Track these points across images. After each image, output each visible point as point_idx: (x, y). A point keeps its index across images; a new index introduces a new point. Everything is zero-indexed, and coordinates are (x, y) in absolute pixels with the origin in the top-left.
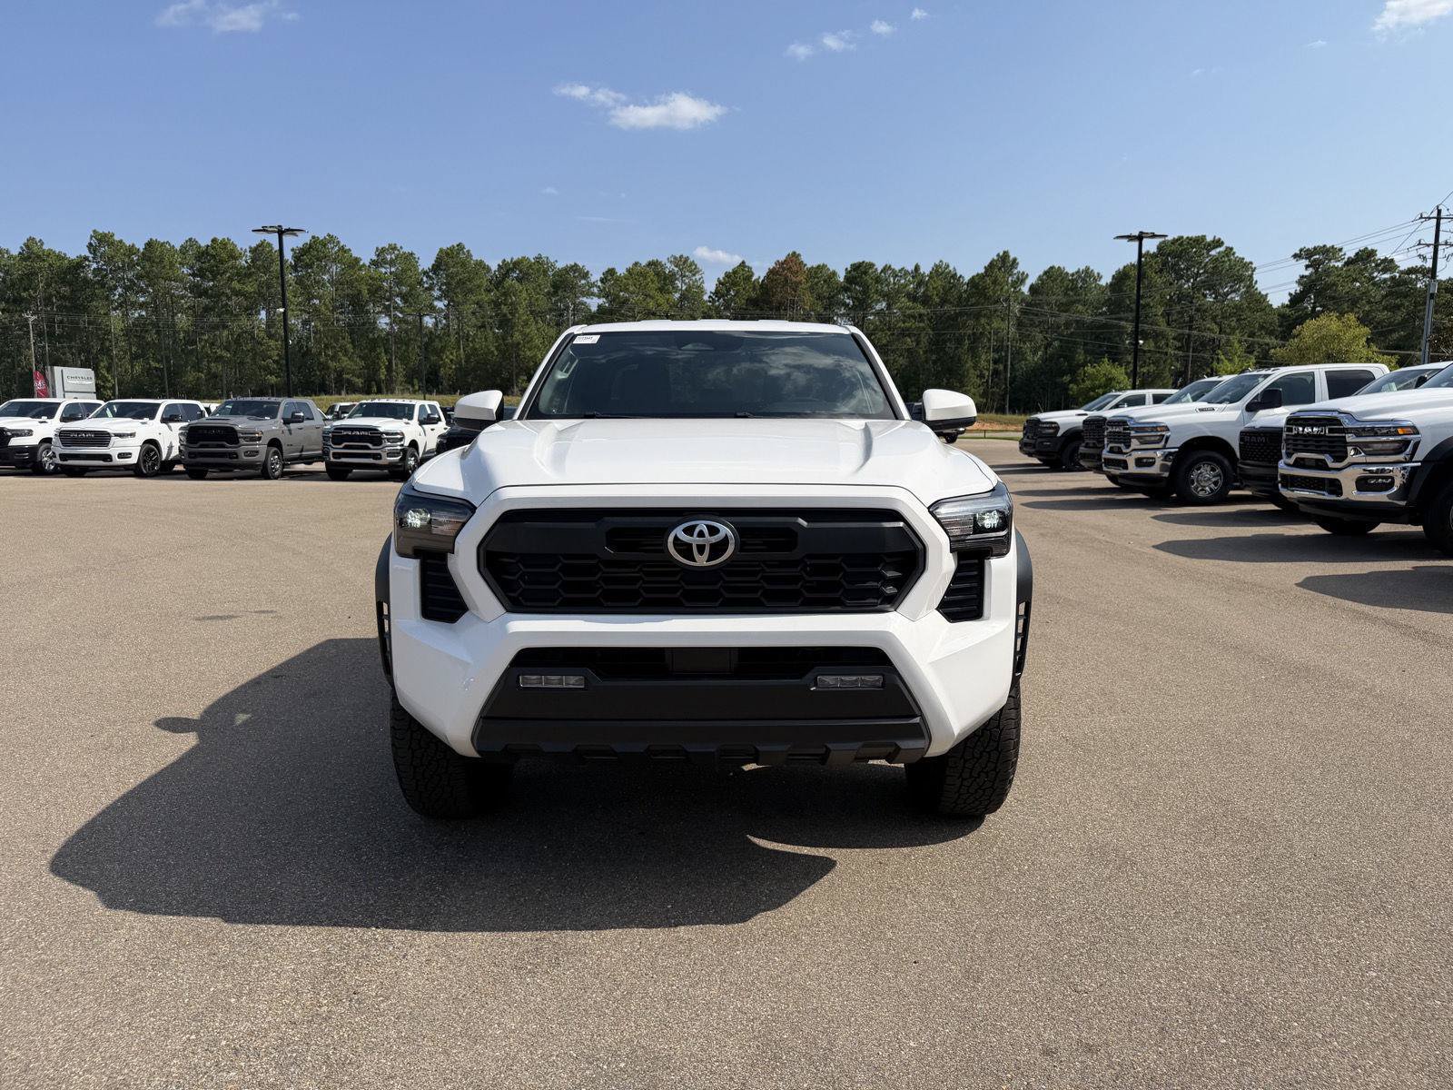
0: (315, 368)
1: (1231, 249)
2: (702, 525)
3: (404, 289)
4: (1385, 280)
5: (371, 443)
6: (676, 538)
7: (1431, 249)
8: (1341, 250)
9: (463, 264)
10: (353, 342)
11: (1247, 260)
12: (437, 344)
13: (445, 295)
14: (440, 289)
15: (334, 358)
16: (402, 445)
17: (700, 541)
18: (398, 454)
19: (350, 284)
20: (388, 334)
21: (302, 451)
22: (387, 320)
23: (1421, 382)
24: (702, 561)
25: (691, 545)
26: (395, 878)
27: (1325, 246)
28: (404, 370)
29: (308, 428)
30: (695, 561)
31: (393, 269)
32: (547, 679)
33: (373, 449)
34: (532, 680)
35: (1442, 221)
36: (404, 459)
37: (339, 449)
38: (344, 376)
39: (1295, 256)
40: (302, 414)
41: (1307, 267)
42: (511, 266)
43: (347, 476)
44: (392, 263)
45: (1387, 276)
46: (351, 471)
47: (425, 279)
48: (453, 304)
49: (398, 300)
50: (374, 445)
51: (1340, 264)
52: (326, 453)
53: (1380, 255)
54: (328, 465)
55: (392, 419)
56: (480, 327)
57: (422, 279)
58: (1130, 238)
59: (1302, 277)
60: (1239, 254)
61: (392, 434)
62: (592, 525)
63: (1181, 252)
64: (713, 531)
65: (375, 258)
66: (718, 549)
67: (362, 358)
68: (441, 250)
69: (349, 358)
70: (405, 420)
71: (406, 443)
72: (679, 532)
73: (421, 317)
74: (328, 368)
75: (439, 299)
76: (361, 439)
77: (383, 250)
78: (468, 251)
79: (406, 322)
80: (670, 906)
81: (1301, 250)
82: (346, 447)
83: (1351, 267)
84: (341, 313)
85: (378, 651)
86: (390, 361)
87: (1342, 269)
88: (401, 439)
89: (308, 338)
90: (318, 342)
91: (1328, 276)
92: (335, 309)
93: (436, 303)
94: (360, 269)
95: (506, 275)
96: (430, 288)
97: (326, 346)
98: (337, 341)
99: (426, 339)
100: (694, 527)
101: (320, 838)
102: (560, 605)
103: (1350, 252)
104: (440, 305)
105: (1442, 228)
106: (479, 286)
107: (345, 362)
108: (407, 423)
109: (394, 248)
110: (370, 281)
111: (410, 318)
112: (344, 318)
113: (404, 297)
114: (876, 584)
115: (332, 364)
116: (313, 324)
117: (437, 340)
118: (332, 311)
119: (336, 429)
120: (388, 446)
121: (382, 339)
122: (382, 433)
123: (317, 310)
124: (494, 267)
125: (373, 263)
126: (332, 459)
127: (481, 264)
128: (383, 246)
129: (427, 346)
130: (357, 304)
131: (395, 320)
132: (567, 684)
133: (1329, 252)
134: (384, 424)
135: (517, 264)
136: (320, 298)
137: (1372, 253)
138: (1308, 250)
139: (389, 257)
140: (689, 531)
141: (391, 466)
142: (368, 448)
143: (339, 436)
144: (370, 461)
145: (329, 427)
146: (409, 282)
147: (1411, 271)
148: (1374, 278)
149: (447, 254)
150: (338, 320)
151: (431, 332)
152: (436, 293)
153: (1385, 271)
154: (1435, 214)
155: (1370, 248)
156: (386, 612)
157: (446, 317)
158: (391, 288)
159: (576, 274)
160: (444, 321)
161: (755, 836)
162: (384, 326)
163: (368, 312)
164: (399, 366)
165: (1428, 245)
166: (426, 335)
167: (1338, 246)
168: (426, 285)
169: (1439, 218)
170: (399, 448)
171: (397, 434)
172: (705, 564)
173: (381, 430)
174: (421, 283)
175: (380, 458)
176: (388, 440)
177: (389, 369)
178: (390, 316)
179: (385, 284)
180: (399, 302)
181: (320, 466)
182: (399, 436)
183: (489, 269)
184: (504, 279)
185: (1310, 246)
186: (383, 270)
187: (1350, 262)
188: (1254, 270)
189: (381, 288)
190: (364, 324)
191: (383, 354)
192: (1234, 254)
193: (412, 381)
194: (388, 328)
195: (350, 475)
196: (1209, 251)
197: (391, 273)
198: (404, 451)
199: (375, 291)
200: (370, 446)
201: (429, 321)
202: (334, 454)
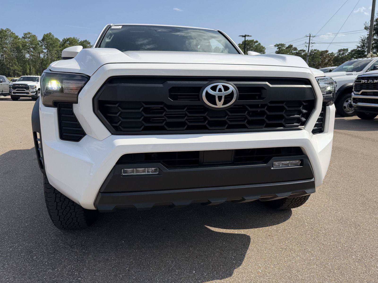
0: (6, 69)
1: (260, 43)
2: (220, 85)
3: (34, 46)
4: (295, 53)
5: (25, 89)
6: (207, 93)
7: (308, 44)
8: (285, 45)
9: (51, 39)
10: (18, 62)
11: (264, 46)
12: (45, 62)
13: (47, 48)
14: (45, 46)
15: (12, 66)
16: (36, 90)
17: (220, 94)
18: (35, 92)
19: (16, 44)
20: (29, 59)
21: (2, 92)
22: (29, 55)
23: (330, 71)
24: (220, 105)
25: (215, 96)
26: (53, 269)
27: (281, 44)
28: (35, 70)
29: (4, 85)
30: (216, 105)
31: (30, 40)
32: (136, 170)
33: (26, 91)
34: (130, 171)
35: (311, 37)
36: (36, 94)
37: (15, 91)
38: (16, 72)
39: (275, 46)
40: (1, 80)
41: (277, 49)
42: (67, 40)
43: (18, 99)
44: (29, 38)
45: (295, 52)
46: (19, 98)
47: (40, 43)
48: (49, 51)
49: (32, 49)
50: (26, 89)
51: (285, 48)
52: (10, 92)
53: (294, 46)
54: (12, 96)
55: (32, 82)
56: (58, 58)
57: (39, 43)
58: (243, 36)
59: (276, 51)
60: (262, 45)
61: (32, 86)
62: (161, 85)
63: (248, 44)
64: (226, 88)
65: (24, 36)
66: (229, 98)
67: (21, 66)
68: (44, 35)
69: (17, 66)
70: (37, 82)
71: (37, 89)
72: (208, 89)
73: (39, 54)
74: (10, 69)
75: (44, 49)
76: (22, 88)
77: (26, 34)
78: (53, 35)
79: (35, 56)
80: (194, 272)
81: (276, 44)
82: (17, 90)
83: (287, 49)
84: (13, 53)
85: (35, 156)
86: (30, 67)
87: (285, 49)
88: (35, 88)
89: (3, 60)
90: (7, 61)
91: (282, 51)
92: (11, 51)
93: (44, 50)
94: (18, 39)
95: (65, 43)
96: (42, 46)
97: (9, 63)
98: (12, 61)
99: (41, 61)
100: (216, 86)
101: (10, 247)
102: (143, 130)
103: (287, 46)
104: (45, 51)
105: (311, 39)
106: (57, 46)
107: (16, 67)
108: (37, 83)
109: (30, 33)
110: (22, 43)
111: (36, 55)
112: (15, 54)
113: (34, 48)
114: (299, 116)
115: (11, 68)
116: (4, 56)
117: (45, 61)
118: (11, 52)
119: (13, 85)
120: (31, 90)
121: (27, 61)
122: (29, 86)
123: (5, 52)
124: (61, 40)
125: (23, 37)
126: (13, 94)
127: (57, 39)
128: (26, 32)
129: (42, 63)
130: (18, 50)
131: (31, 55)
132: (148, 172)
133: (283, 45)
134: (29, 83)
135: (68, 40)
136: (6, 48)
137: (292, 46)
138: (278, 44)
139: (28, 36)
140: (214, 89)
141: (32, 96)
142: (24, 90)
143: (14, 87)
144: (26, 94)
145: (11, 84)
146: (35, 44)
147: (300, 51)
148: (292, 52)
149: (46, 36)
150: (13, 55)
151: (42, 59)
152: (44, 47)
153: (295, 50)
154: (309, 36)
155: (291, 45)
156: (38, 137)
157: (47, 55)
158: (29, 45)
159: (86, 43)
160: (47, 56)
161: (211, 226)
162: (28, 57)
163: (22, 52)
164: (33, 69)
165: (307, 43)
166: (41, 60)
167: (284, 44)
168: (40, 45)
169: (310, 36)
170: (35, 90)
171: (34, 86)
172: (221, 106)
173: (29, 85)
174: (39, 44)
175: (29, 94)
176: (31, 88)
177: (30, 69)
178: (29, 54)
179: (27, 44)
180: (32, 50)
181: (9, 97)
182: (34, 87)
183: (59, 41)
184: (64, 44)
185: (278, 43)
186: (26, 40)
187: (287, 48)
188: (265, 49)
189: (26, 45)
190: (21, 56)
191: (28, 65)
192: (261, 45)
193: (38, 73)
194: (29, 58)
195: (19, 99)
196: (255, 44)
197: (29, 41)
198: (36, 91)
199: (24, 46)
200: (25, 90)
201: (42, 56)
202: (13, 92)
